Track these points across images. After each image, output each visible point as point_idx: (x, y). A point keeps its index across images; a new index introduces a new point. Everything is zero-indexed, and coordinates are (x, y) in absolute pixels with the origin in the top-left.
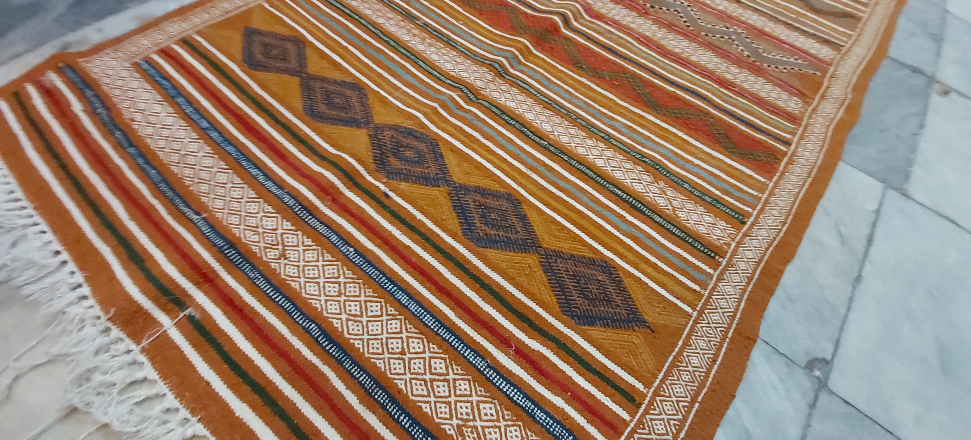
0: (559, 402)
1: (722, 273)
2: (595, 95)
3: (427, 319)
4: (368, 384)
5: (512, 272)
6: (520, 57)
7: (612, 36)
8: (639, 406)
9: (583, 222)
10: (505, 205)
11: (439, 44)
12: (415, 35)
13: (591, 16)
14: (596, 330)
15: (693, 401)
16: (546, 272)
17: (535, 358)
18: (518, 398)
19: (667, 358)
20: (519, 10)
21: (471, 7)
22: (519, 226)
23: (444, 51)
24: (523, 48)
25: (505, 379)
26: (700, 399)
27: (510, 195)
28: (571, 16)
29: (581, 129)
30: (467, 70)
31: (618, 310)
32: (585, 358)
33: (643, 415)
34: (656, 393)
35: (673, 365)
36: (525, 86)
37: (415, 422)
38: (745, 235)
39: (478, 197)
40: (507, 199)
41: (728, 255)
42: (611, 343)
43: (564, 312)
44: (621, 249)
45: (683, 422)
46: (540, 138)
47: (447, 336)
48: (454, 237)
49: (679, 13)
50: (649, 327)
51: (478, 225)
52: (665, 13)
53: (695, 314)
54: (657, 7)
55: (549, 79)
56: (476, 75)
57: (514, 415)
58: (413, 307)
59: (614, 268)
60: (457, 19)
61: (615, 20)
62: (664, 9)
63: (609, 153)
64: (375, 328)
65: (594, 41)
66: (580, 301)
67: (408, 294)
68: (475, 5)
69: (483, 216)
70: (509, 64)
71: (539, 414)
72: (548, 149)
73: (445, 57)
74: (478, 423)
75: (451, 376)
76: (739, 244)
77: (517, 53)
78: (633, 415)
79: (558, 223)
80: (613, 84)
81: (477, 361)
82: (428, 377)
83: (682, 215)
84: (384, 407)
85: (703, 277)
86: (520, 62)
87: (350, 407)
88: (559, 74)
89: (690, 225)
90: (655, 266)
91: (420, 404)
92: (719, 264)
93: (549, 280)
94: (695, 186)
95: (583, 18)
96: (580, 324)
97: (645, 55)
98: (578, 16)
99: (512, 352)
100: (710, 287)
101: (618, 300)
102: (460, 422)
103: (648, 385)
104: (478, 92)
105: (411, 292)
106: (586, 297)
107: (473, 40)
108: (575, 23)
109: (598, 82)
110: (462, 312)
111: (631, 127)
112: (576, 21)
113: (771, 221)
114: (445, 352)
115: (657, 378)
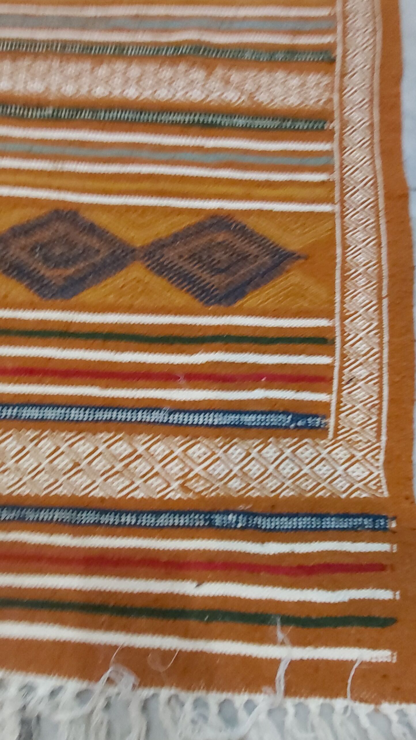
0: (258, 394)
1: (341, 140)
3: (75, 414)
4: (66, 516)
5: (125, 300)
8: (333, 342)
9: (161, 186)
10: (61, 228)
14: (251, 298)
15: (380, 299)
16: (160, 273)
17: (210, 371)
18: (218, 419)
19: (333, 275)
22: (94, 243)
25: (195, 412)
26: (384, 293)
27: (57, 211)
29: (80, 60)
31: (259, 261)
32: (257, 334)
33: (342, 348)
34: (343, 318)
35: (344, 279)
37: (139, 513)
38: (343, 75)
39: (23, 241)
40: (58, 219)
41: (336, 115)
42: (272, 302)
43: (207, 303)
44: (222, 189)
45: (380, 326)
46: (39, 108)
47: (107, 415)
48: (33, 306)
50: (299, 257)
51: (48, 274)
53: (337, 208)
57: (226, 437)
58: (50, 414)
59: (227, 217)
63: (135, 71)
64: (29, 463)
66: (216, 280)
67: (34, 405)
69: (46, 259)
71: (248, 419)
74: (198, 470)
75: (141, 450)
76: (341, 90)
78: (332, 354)
79: (135, 208)
81: (156, 416)
82: (119, 466)
83: (263, 98)
84: (98, 524)
85: (322, 161)
87: (67, 549)
89: (278, 103)
90: (269, 184)
91: (129, 496)
92: (332, 132)
93: (170, 279)
94: (257, 48)
96: (229, 305)
99: (182, 382)
100: (337, 166)
101: (253, 249)
102: (180, 482)
103: (330, 316)
105: (35, 401)
106: (220, 271)
110: (104, 381)
113: (359, 39)
114: (118, 431)
115: (335, 303)
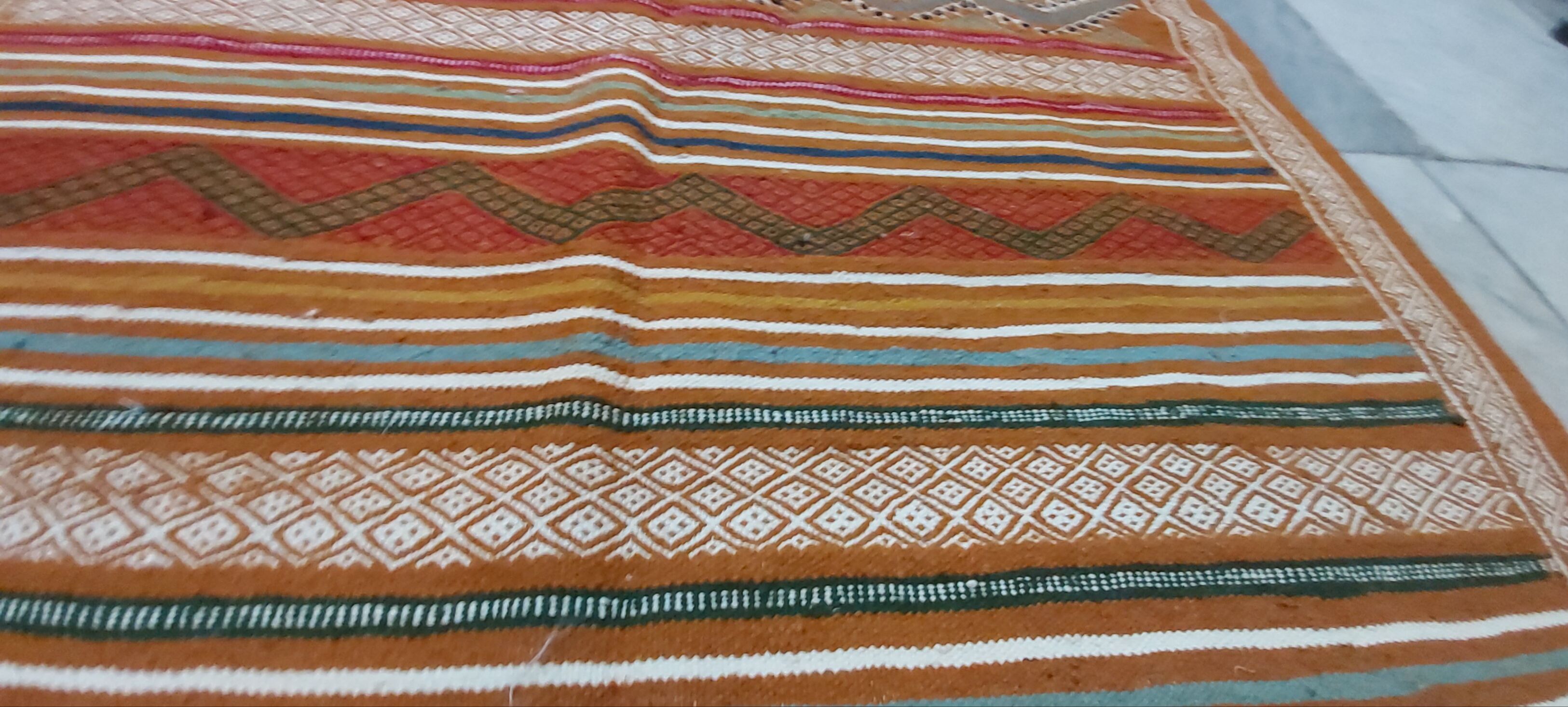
2: (905, 304)
6: (625, 320)
7: (773, 111)
11: (281, 459)
12: (138, 495)
13: (678, 85)
20: (483, 161)
21: (306, 235)
23: (331, 478)
24: (608, 286)
28: (642, 110)
29: (989, 442)
30: (489, 499)
36: (726, 416)
46: (943, 578)
52: (812, 3)
55: (762, 338)
56: (542, 496)
60: (293, 308)
61: (738, 69)
65: (751, 147)
68: (315, 219)
70: (612, 368)
72: (994, 602)
73: (355, 504)
77: (607, 315)
80: (906, 241)
86: (635, 337)
88: (768, 302)
95: (666, 98)
97: (877, 122)
98: (652, 98)
104: (611, 565)
107: (408, 352)
108: (663, 124)
109: (879, 260)
111: (1058, 337)
112: (657, 114)
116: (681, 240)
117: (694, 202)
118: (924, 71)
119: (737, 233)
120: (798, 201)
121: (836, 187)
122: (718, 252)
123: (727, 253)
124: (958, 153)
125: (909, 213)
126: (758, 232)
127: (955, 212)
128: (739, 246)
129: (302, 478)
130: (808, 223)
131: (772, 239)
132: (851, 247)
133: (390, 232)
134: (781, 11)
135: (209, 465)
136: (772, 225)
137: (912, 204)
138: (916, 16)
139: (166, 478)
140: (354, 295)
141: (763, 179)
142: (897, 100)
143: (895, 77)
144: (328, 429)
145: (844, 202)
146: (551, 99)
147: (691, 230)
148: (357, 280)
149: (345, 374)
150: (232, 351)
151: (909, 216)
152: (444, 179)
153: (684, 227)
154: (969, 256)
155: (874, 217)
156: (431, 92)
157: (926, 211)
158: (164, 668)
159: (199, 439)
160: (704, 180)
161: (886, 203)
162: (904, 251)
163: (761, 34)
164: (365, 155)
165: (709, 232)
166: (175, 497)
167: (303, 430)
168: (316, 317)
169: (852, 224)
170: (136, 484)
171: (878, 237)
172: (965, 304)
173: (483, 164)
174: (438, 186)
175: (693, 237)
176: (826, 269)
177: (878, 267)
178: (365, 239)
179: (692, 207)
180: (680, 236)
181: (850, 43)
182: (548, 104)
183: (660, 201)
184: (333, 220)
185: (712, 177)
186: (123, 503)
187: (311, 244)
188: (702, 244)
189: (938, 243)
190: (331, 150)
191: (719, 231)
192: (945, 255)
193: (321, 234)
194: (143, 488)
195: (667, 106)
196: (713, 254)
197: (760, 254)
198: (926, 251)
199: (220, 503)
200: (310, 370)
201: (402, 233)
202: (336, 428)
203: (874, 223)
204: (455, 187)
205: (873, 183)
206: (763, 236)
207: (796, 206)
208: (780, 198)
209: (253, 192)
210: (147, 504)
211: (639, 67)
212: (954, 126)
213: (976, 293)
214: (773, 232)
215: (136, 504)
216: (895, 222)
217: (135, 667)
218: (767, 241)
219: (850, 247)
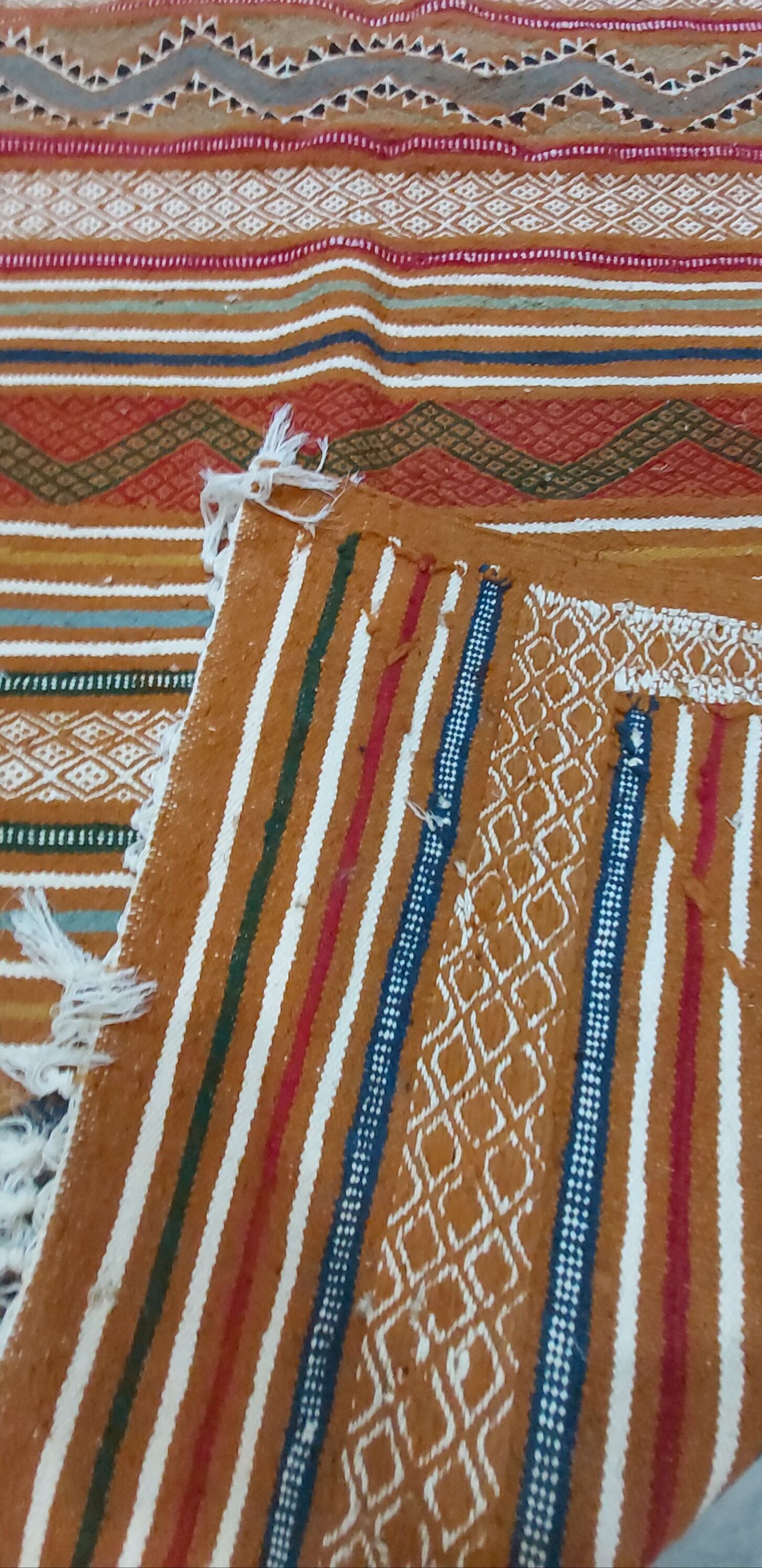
7: (513, 301)
11: (122, 717)
13: (405, 269)
20: (219, 399)
21: (81, 499)
28: (369, 317)
49: (591, 92)
52: (562, 117)
54: (527, 110)
60: (91, 576)
61: (473, 239)
62: (548, 102)
65: (490, 358)
80: (656, 477)
95: (393, 292)
97: (633, 306)
98: (378, 297)
108: (391, 330)
109: (625, 502)
112: (384, 316)
116: (422, 487)
117: (432, 439)
118: (698, 218)
119: (476, 476)
120: (539, 429)
121: (583, 406)
122: (460, 501)
123: (467, 500)
124: (729, 346)
125: (664, 439)
126: (499, 475)
127: (717, 434)
128: (478, 493)
129: (141, 733)
130: (552, 461)
131: (512, 482)
132: (596, 486)
133: (153, 491)
134: (520, 134)
135: (69, 722)
136: (514, 464)
137: (668, 426)
138: (697, 123)
139: (43, 732)
140: (137, 562)
141: (504, 402)
142: (663, 269)
143: (662, 231)
144: (147, 690)
145: (590, 428)
146: (271, 306)
147: (431, 474)
148: (137, 546)
149: (149, 639)
150: (56, 619)
151: (662, 444)
152: (187, 425)
153: (424, 471)
154: (726, 492)
155: (622, 445)
156: (149, 308)
157: (682, 435)
158: (88, 872)
159: (56, 699)
160: (441, 410)
161: (638, 426)
162: (653, 489)
163: (498, 177)
164: (108, 398)
165: (449, 477)
166: (54, 747)
167: (130, 692)
168: (111, 584)
169: (598, 458)
170: (23, 737)
171: (625, 472)
172: (714, 552)
173: (218, 402)
174: (181, 434)
175: (434, 483)
176: (566, 516)
177: (623, 511)
178: (132, 501)
179: (430, 445)
180: (419, 483)
181: (608, 179)
182: (268, 314)
183: (397, 439)
184: (99, 480)
185: (447, 404)
186: (19, 752)
187: (88, 509)
188: (441, 493)
189: (693, 477)
190: (76, 396)
191: (459, 475)
192: (699, 492)
193: (94, 496)
194: (30, 740)
195: (393, 304)
196: (454, 504)
197: (502, 501)
198: (679, 487)
199: (88, 753)
200: (121, 636)
201: (163, 492)
202: (155, 689)
203: (621, 455)
204: (199, 434)
205: (626, 398)
206: (505, 480)
207: (539, 438)
208: (520, 428)
209: (22, 452)
210: (37, 752)
211: (361, 253)
212: (728, 305)
213: (727, 538)
214: (513, 473)
215: (28, 752)
216: (644, 453)
217: (69, 872)
218: (508, 485)
219: (593, 488)
